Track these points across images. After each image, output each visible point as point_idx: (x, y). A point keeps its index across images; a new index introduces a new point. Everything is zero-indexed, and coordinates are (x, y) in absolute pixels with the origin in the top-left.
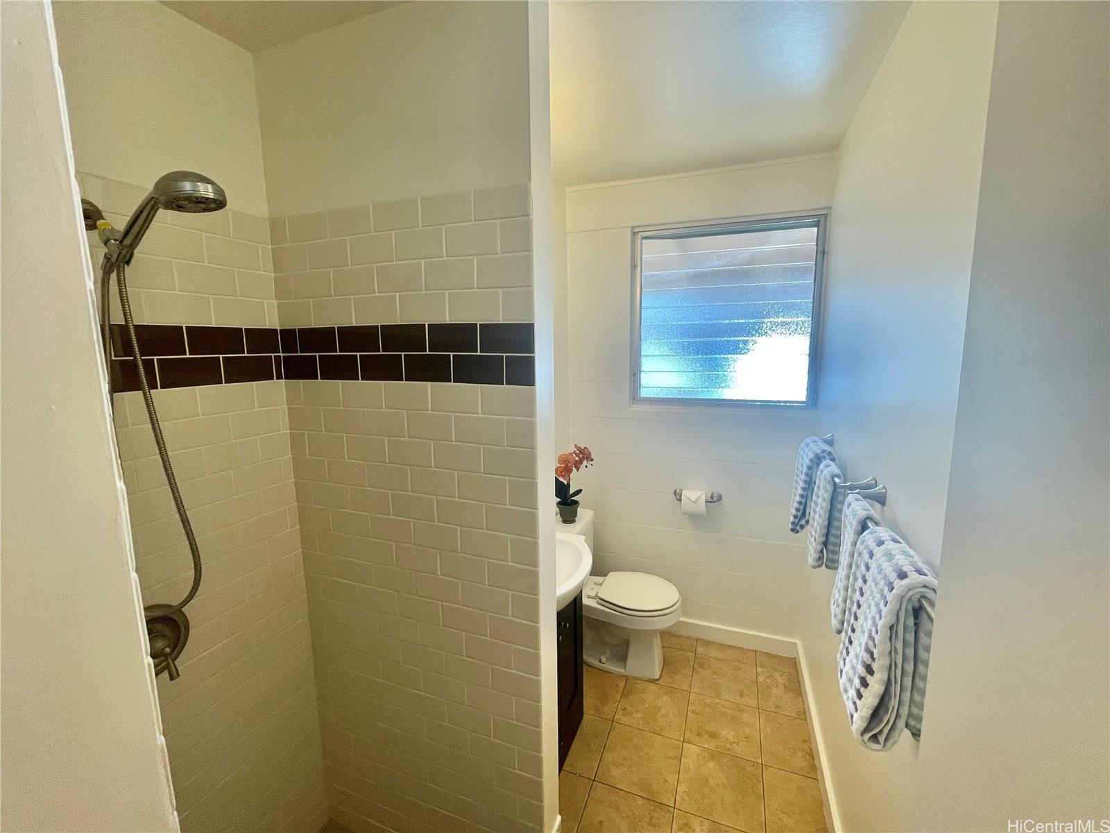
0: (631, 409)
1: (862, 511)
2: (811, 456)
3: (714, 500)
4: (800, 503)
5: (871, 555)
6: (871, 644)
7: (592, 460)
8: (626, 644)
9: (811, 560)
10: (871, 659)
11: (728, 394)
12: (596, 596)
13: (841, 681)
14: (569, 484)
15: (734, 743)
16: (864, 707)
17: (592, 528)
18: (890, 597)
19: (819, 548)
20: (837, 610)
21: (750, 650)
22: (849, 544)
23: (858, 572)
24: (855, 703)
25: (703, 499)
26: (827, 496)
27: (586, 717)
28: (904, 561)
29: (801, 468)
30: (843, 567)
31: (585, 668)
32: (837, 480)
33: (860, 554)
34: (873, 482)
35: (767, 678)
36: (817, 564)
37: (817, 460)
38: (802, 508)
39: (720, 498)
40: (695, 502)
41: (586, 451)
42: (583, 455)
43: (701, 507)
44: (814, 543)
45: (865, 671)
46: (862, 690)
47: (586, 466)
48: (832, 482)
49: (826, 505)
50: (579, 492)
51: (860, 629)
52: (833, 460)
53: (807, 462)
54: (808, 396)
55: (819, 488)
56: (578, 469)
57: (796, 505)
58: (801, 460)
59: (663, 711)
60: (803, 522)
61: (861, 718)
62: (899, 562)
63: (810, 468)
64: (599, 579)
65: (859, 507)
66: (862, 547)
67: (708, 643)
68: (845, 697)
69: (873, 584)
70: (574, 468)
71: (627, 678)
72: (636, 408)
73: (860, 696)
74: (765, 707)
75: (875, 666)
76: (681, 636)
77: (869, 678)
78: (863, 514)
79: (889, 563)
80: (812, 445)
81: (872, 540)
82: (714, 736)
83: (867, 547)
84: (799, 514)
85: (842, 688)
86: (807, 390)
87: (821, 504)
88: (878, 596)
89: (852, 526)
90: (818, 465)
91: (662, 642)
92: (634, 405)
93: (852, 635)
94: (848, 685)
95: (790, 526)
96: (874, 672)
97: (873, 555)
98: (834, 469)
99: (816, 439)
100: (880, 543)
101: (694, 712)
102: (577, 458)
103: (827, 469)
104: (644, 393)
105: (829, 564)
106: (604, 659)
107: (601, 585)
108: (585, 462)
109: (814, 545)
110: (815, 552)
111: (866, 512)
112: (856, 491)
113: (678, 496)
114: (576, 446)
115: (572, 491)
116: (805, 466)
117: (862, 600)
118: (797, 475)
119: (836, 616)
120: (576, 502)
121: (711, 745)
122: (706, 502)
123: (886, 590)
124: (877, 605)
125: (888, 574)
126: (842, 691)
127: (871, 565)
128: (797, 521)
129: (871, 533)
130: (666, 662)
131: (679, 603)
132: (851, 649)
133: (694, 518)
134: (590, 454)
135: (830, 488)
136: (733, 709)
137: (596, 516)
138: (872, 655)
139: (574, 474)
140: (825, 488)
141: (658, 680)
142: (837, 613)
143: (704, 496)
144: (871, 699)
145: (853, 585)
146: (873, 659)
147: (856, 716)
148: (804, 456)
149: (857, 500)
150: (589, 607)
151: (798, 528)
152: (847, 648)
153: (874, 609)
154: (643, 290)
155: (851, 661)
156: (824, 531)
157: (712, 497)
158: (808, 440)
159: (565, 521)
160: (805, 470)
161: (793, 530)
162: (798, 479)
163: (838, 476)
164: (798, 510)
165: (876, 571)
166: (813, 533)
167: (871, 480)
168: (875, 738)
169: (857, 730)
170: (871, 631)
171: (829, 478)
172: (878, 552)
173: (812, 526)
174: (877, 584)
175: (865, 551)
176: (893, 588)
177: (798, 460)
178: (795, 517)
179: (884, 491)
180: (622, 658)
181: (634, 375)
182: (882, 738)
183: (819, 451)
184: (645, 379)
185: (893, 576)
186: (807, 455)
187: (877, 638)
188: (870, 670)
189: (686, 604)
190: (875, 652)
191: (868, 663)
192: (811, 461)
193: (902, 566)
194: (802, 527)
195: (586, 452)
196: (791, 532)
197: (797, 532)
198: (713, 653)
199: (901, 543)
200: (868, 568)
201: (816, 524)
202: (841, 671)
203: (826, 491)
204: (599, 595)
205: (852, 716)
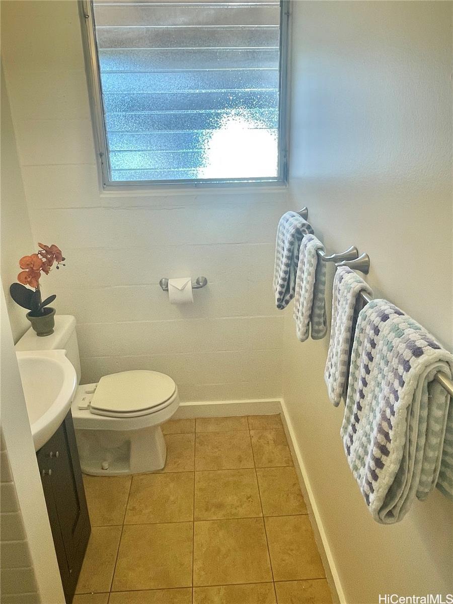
0: (101, 196)
1: (357, 284)
2: (292, 231)
3: (200, 285)
4: (284, 279)
5: (377, 331)
6: (385, 425)
7: (64, 259)
8: (128, 444)
9: (299, 334)
10: (385, 440)
11: (204, 173)
12: (89, 406)
13: (349, 459)
14: (38, 292)
15: (238, 507)
16: (380, 488)
17: (75, 334)
18: (406, 377)
19: (306, 322)
20: (335, 384)
21: (242, 417)
22: (345, 319)
23: (360, 348)
24: (370, 484)
25: (189, 286)
26: (312, 270)
27: (94, 530)
28: (414, 334)
29: (282, 244)
30: (339, 342)
31: (85, 480)
32: (322, 253)
33: (362, 330)
34: (355, 251)
35: (260, 438)
36: (304, 337)
37: (298, 235)
38: (286, 283)
39: (205, 282)
40: (182, 290)
41: (55, 249)
42: (52, 255)
43: (189, 293)
44: (301, 317)
45: (379, 452)
46: (378, 471)
47: (58, 268)
48: (316, 257)
49: (311, 279)
50: (52, 298)
51: (367, 407)
52: (312, 233)
53: (288, 237)
54: (279, 171)
55: (303, 263)
56: (47, 272)
57: (280, 282)
58: (281, 236)
59: (172, 498)
60: (288, 297)
61: (378, 499)
62: (410, 336)
63: (291, 243)
64: (90, 387)
65: (352, 280)
66: (364, 323)
67: (206, 420)
68: (355, 475)
69: (382, 362)
70: (42, 272)
71: (132, 477)
72: (107, 194)
73: (375, 477)
74: (260, 465)
75: (390, 447)
76: (180, 420)
77: (384, 458)
78: (357, 287)
79: (400, 339)
80: (291, 219)
81: (374, 315)
82: (220, 506)
83: (370, 322)
84: (284, 290)
85: (351, 466)
86: (278, 166)
87: (306, 278)
88: (391, 376)
89: (347, 300)
90: (300, 239)
91: (162, 431)
92: (105, 192)
93: (359, 413)
94: (358, 463)
95: (277, 303)
96: (389, 452)
97: (379, 331)
98: (317, 242)
99: (294, 214)
100: (385, 318)
101: (201, 490)
102: (44, 260)
103: (310, 243)
104: (115, 177)
105: (316, 335)
106: (106, 465)
107: (93, 392)
108: (55, 263)
109: (302, 320)
110: (303, 326)
111: (360, 284)
112: (343, 263)
113: (164, 287)
114: (40, 245)
115: (43, 298)
116: (286, 242)
117: (368, 378)
118: (278, 252)
119: (333, 390)
120: (51, 311)
121: (220, 515)
122: (193, 288)
123: (401, 369)
124: (390, 384)
125: (401, 352)
126: (352, 469)
127: (378, 341)
128: (282, 297)
129: (372, 307)
130: (169, 449)
131: (176, 393)
132: (358, 426)
133: (184, 306)
134: (59, 253)
135: (314, 261)
136: (233, 476)
137: (78, 320)
138: (387, 436)
139: (43, 278)
140: (309, 262)
141: (163, 470)
142: (335, 387)
143: (190, 282)
144: (387, 478)
145: (355, 361)
146: (388, 440)
147: (372, 497)
148: (285, 232)
149: (349, 272)
150: (80, 420)
151: (284, 303)
152: (354, 426)
153: (386, 390)
154: (99, 49)
155: (359, 439)
156: (310, 305)
157: (198, 282)
158: (286, 215)
159: (40, 334)
160: (287, 245)
161: (279, 306)
162: (280, 256)
163: (321, 249)
164: (282, 286)
165: (385, 348)
166: (300, 308)
167: (352, 250)
168: (390, 514)
169: (375, 510)
170: (384, 411)
171: (313, 252)
172: (385, 327)
173: (298, 300)
174: (387, 363)
175: (368, 327)
176: (410, 367)
177: (278, 237)
178: (280, 293)
179: (367, 259)
180: (124, 457)
181: (101, 155)
182: (396, 512)
183: (299, 225)
184: (115, 161)
185: (407, 354)
186: (288, 231)
187: (393, 421)
188: (384, 450)
189: (183, 391)
190: (391, 433)
191: (382, 444)
192: (293, 236)
193: (414, 341)
194: (287, 302)
195: (54, 251)
196: (277, 309)
197: (283, 307)
198: (211, 428)
199: (404, 315)
200: (373, 345)
201: (302, 300)
202: (348, 448)
203: (311, 265)
204: (91, 404)
205: (367, 497)
